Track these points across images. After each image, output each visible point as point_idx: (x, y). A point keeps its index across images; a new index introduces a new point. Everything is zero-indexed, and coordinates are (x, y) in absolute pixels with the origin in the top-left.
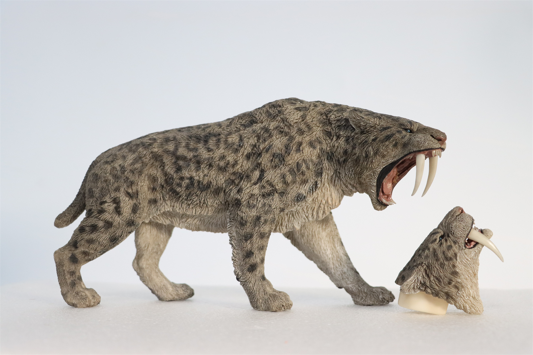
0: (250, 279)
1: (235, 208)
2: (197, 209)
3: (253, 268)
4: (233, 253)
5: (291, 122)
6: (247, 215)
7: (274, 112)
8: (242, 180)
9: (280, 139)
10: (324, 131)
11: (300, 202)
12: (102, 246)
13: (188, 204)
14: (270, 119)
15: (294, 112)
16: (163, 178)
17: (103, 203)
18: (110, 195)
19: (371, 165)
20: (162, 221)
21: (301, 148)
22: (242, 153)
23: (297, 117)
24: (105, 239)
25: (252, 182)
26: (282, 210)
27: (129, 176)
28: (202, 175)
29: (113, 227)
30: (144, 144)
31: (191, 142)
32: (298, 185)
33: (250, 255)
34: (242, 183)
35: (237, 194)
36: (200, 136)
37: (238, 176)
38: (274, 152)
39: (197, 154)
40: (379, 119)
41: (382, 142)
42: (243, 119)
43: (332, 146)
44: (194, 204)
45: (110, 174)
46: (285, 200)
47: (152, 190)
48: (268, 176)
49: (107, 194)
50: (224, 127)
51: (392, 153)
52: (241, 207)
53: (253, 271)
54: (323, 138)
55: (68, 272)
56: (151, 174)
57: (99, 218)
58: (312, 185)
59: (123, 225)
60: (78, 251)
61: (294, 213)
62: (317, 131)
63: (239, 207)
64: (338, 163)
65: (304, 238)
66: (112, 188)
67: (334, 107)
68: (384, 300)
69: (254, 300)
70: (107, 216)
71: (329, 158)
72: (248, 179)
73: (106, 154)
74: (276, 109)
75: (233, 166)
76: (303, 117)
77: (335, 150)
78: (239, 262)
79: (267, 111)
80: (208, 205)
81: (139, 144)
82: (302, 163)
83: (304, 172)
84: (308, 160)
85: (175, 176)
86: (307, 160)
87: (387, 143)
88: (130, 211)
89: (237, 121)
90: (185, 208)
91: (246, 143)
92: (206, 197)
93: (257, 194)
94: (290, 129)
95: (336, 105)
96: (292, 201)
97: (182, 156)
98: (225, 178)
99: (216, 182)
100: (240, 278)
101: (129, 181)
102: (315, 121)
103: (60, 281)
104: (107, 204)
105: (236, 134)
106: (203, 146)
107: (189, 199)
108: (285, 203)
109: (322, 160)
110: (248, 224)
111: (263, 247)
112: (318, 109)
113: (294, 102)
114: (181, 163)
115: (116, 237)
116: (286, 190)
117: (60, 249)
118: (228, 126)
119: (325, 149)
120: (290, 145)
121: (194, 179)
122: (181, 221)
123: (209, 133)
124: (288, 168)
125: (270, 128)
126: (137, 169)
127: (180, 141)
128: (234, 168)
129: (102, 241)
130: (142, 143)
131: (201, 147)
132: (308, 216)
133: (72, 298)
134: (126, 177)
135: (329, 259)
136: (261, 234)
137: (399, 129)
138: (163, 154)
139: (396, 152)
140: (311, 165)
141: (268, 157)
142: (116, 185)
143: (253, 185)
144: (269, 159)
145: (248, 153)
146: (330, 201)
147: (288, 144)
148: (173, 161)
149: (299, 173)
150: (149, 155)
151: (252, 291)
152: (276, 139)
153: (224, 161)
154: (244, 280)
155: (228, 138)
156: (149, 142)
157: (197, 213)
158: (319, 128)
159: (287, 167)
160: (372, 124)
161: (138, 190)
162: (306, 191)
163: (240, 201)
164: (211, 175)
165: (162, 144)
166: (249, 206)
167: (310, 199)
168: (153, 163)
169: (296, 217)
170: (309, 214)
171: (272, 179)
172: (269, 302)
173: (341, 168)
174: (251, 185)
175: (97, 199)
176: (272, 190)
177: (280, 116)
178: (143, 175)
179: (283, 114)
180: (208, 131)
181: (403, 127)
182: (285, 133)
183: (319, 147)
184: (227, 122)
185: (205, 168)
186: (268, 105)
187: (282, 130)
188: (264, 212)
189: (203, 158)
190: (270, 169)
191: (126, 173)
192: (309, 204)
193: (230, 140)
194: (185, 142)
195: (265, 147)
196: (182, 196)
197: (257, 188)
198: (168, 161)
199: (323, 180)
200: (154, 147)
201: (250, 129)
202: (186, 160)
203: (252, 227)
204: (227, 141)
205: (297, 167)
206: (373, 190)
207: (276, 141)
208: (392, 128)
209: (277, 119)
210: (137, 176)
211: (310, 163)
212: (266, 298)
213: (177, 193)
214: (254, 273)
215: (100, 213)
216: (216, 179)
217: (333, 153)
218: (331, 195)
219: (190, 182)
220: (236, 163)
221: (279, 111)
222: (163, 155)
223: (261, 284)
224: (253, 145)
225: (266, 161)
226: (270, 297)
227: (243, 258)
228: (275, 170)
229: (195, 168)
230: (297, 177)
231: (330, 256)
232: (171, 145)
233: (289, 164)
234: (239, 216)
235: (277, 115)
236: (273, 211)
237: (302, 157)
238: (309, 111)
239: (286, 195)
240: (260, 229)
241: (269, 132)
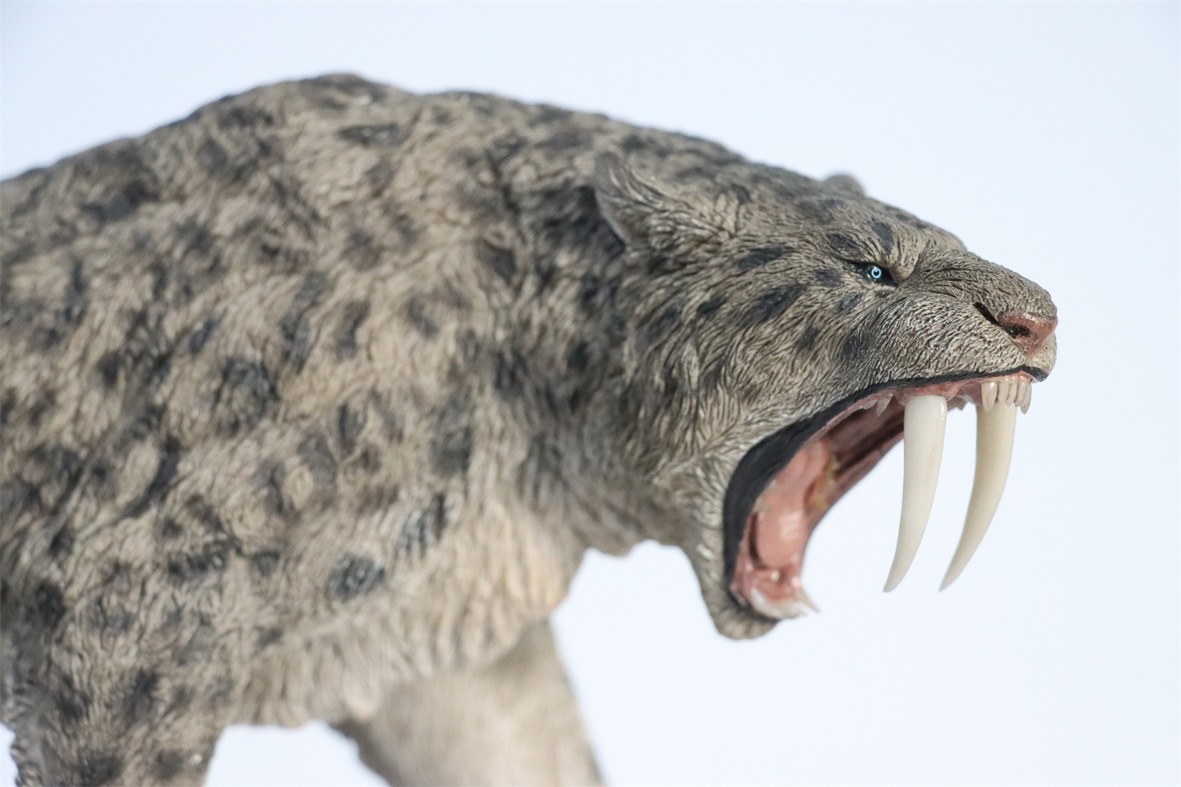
1: (38, 627)
5: (318, 203)
6: (92, 667)
7: (241, 149)
8: (74, 490)
9: (264, 290)
10: (480, 245)
11: (361, 597)
14: (219, 181)
15: (334, 153)
19: (689, 434)
21: (362, 335)
22: (78, 354)
23: (351, 178)
25: (124, 499)
26: (272, 636)
32: (345, 516)
34: (74, 503)
35: (48, 560)
37: (58, 466)
38: (230, 351)
40: (742, 202)
41: (745, 326)
42: (94, 177)
43: (519, 324)
46: (282, 590)
48: (198, 473)
51: (790, 380)
52: (66, 627)
54: (474, 281)
58: (417, 515)
62: (449, 244)
63: (54, 626)
71: (506, 382)
72: (101, 487)
74: (252, 134)
75: (36, 416)
76: (379, 178)
77: (530, 340)
79: (209, 144)
82: (365, 409)
83: (377, 454)
84: (394, 396)
86: (390, 394)
87: (767, 330)
91: (96, 305)
94: (313, 239)
96: (316, 595)
102: (438, 197)
105: (56, 254)
108: (281, 603)
109: (470, 389)
110: (97, 711)
112: (459, 129)
113: (341, 97)
116: (287, 544)
119: (484, 336)
120: (308, 320)
124: (298, 433)
125: (216, 231)
128: (38, 426)
132: (412, 653)
136: (160, 758)
137: (827, 261)
139: (811, 374)
141: (201, 378)
143: (124, 518)
144: (202, 389)
145: (106, 352)
146: (514, 586)
147: (299, 317)
149: (351, 458)
152: (242, 287)
158: (457, 230)
159: (290, 431)
160: (702, 228)
162: (388, 546)
163: (61, 598)
166: (101, 619)
167: (411, 580)
171: (216, 490)
173: (562, 431)
174: (114, 517)
176: (217, 542)
177: (269, 171)
179: (283, 161)
181: (844, 253)
182: (287, 259)
183: (453, 327)
187: (273, 241)
188: (173, 654)
190: (205, 438)
192: (413, 602)
193: (23, 284)
195: (189, 328)
197: (142, 533)
199: (474, 489)
201: (123, 231)
203: (116, 723)
205: (342, 430)
206: (708, 547)
207: (242, 299)
208: (795, 256)
209: (253, 185)
211: (406, 409)
217: (522, 358)
220: (48, 399)
221: (261, 144)
224: (131, 313)
225: (187, 400)
228: (232, 445)
230: (340, 477)
233: (303, 417)
234: (53, 668)
235: (253, 165)
236: (224, 648)
237: (363, 378)
238: (406, 145)
239: (284, 568)
240: (155, 735)
241: (212, 252)
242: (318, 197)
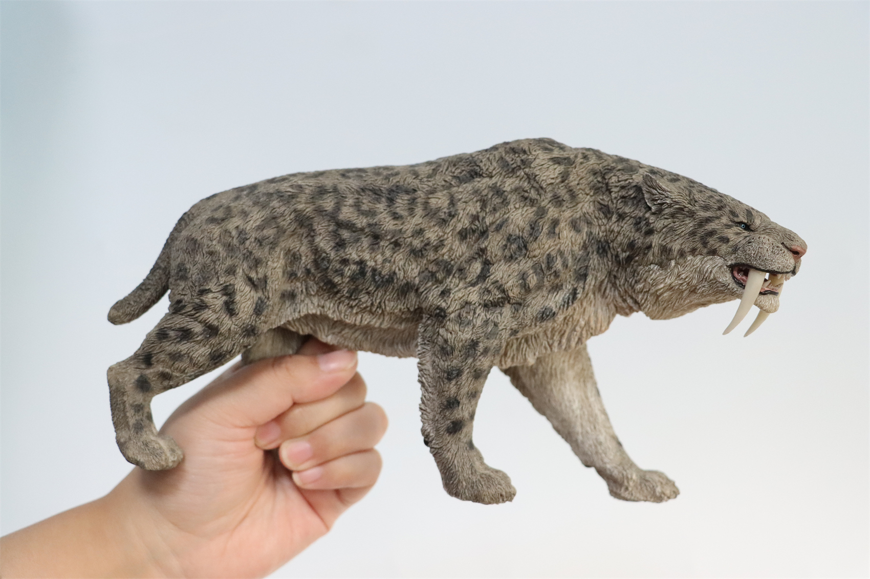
0: (449, 445)
1: (434, 322)
2: (364, 315)
3: (456, 427)
4: (422, 399)
5: (542, 182)
6: (455, 338)
7: (514, 161)
8: (449, 275)
9: (523, 211)
10: (596, 203)
11: (545, 321)
12: (196, 366)
13: (350, 305)
14: (505, 172)
15: (548, 166)
16: (311, 257)
17: (203, 292)
18: (218, 279)
20: (298, 328)
21: (557, 230)
22: (452, 228)
23: (554, 175)
24: (203, 354)
25: (468, 280)
26: (514, 332)
27: (253, 249)
28: (380, 258)
29: (218, 336)
30: (281, 195)
31: (363, 199)
32: (545, 293)
33: (453, 405)
34: (450, 280)
35: (440, 299)
36: (380, 190)
37: (443, 267)
38: (511, 232)
39: (375, 221)
42: (457, 167)
43: (609, 231)
44: (361, 306)
45: (219, 243)
46: (521, 316)
47: (289, 276)
48: (497, 273)
49: (213, 278)
50: (423, 176)
52: (446, 322)
53: (455, 432)
54: (593, 215)
55: (131, 405)
56: (291, 249)
57: (195, 316)
58: (568, 295)
59: (236, 334)
60: (152, 370)
61: (530, 337)
62: (585, 201)
63: (442, 322)
64: (616, 260)
65: (536, 377)
66: (221, 267)
67: (617, 163)
68: (663, 496)
69: (452, 482)
70: (210, 316)
71: (601, 250)
72: (461, 274)
73: (210, 203)
74: (519, 156)
75: (436, 249)
76: (564, 177)
77: (612, 238)
78: (432, 413)
79: (502, 158)
80: (386, 311)
81: (272, 194)
82: (556, 256)
83: (559, 272)
84: (566, 252)
85: (332, 255)
86: (564, 251)
88: (251, 311)
89: (445, 168)
90: (343, 311)
91: (460, 211)
92: (383, 297)
93: (475, 303)
94: (540, 195)
95: (621, 160)
96: (532, 319)
97: (348, 222)
98: (420, 268)
99: (404, 274)
100: (431, 442)
101: (252, 257)
102: (583, 184)
103: (115, 419)
104: (212, 294)
105: (445, 192)
106: (385, 208)
107: (353, 297)
108: (520, 321)
109: (589, 253)
110: (456, 353)
111: (475, 392)
112: (592, 162)
113: (550, 147)
114: (345, 234)
115: (221, 353)
116: (524, 301)
117: (119, 364)
118: (429, 176)
119: (595, 234)
120: (539, 223)
121: (366, 265)
122: (330, 332)
123: (397, 186)
124: (532, 262)
125: (505, 189)
126: (268, 238)
127: (344, 194)
128: (437, 252)
129: (197, 358)
130: (278, 192)
131: (382, 210)
132: (552, 344)
133: (137, 452)
134: (248, 251)
135: (577, 417)
136: (475, 371)
138: (314, 216)
140: (570, 260)
141: (499, 240)
142: (229, 262)
143: (469, 287)
144: (500, 244)
145: (462, 228)
146: (592, 324)
147: (536, 222)
148: (331, 228)
149: (550, 273)
150: (290, 215)
151: (450, 465)
152: (514, 209)
153: (420, 238)
154: (437, 446)
155: (429, 198)
156: (290, 192)
157: (363, 321)
158: (588, 197)
159: (529, 261)
161: (267, 274)
162: (558, 304)
163: (445, 312)
164: (397, 261)
165: (313, 198)
166: (460, 321)
167: (560, 318)
168: (295, 228)
169: (531, 345)
170: (555, 341)
171: (503, 279)
172: (480, 488)
173: (620, 270)
174: (465, 286)
175: (194, 285)
176: (502, 298)
177: (525, 170)
178: (278, 249)
179: (530, 167)
180: (394, 181)
182: (531, 201)
183: (586, 230)
184: (428, 168)
185: (387, 247)
186: (503, 147)
187: (526, 194)
188: (485, 335)
189: (385, 229)
190: (500, 261)
191: (248, 242)
192: (558, 325)
193: (433, 202)
194: (353, 197)
195: (495, 222)
196: (341, 292)
197: (475, 292)
198: (322, 227)
199: (587, 287)
200: (300, 202)
201: (469, 187)
202: (354, 229)
203: (462, 357)
204: (428, 203)
205: (548, 262)
207: (514, 214)
209: (518, 174)
210: (267, 249)
211: (569, 258)
212: (475, 480)
213: (334, 285)
214: (457, 435)
215: (198, 310)
216: (403, 269)
217: (608, 243)
218: (596, 313)
219: (358, 268)
220: (441, 244)
221: (522, 160)
222: (313, 218)
223: (466, 455)
224: (472, 215)
225: (494, 247)
226: (481, 480)
227: (441, 409)
228: (509, 264)
229: (370, 245)
230: (545, 279)
231: (578, 412)
232: (328, 201)
233: (535, 257)
234: (440, 337)
235: (519, 168)
236: (501, 335)
237: (556, 245)
238: (574, 166)
239: (523, 309)
240: (475, 363)
241: (503, 197)
242: (543, 180)
